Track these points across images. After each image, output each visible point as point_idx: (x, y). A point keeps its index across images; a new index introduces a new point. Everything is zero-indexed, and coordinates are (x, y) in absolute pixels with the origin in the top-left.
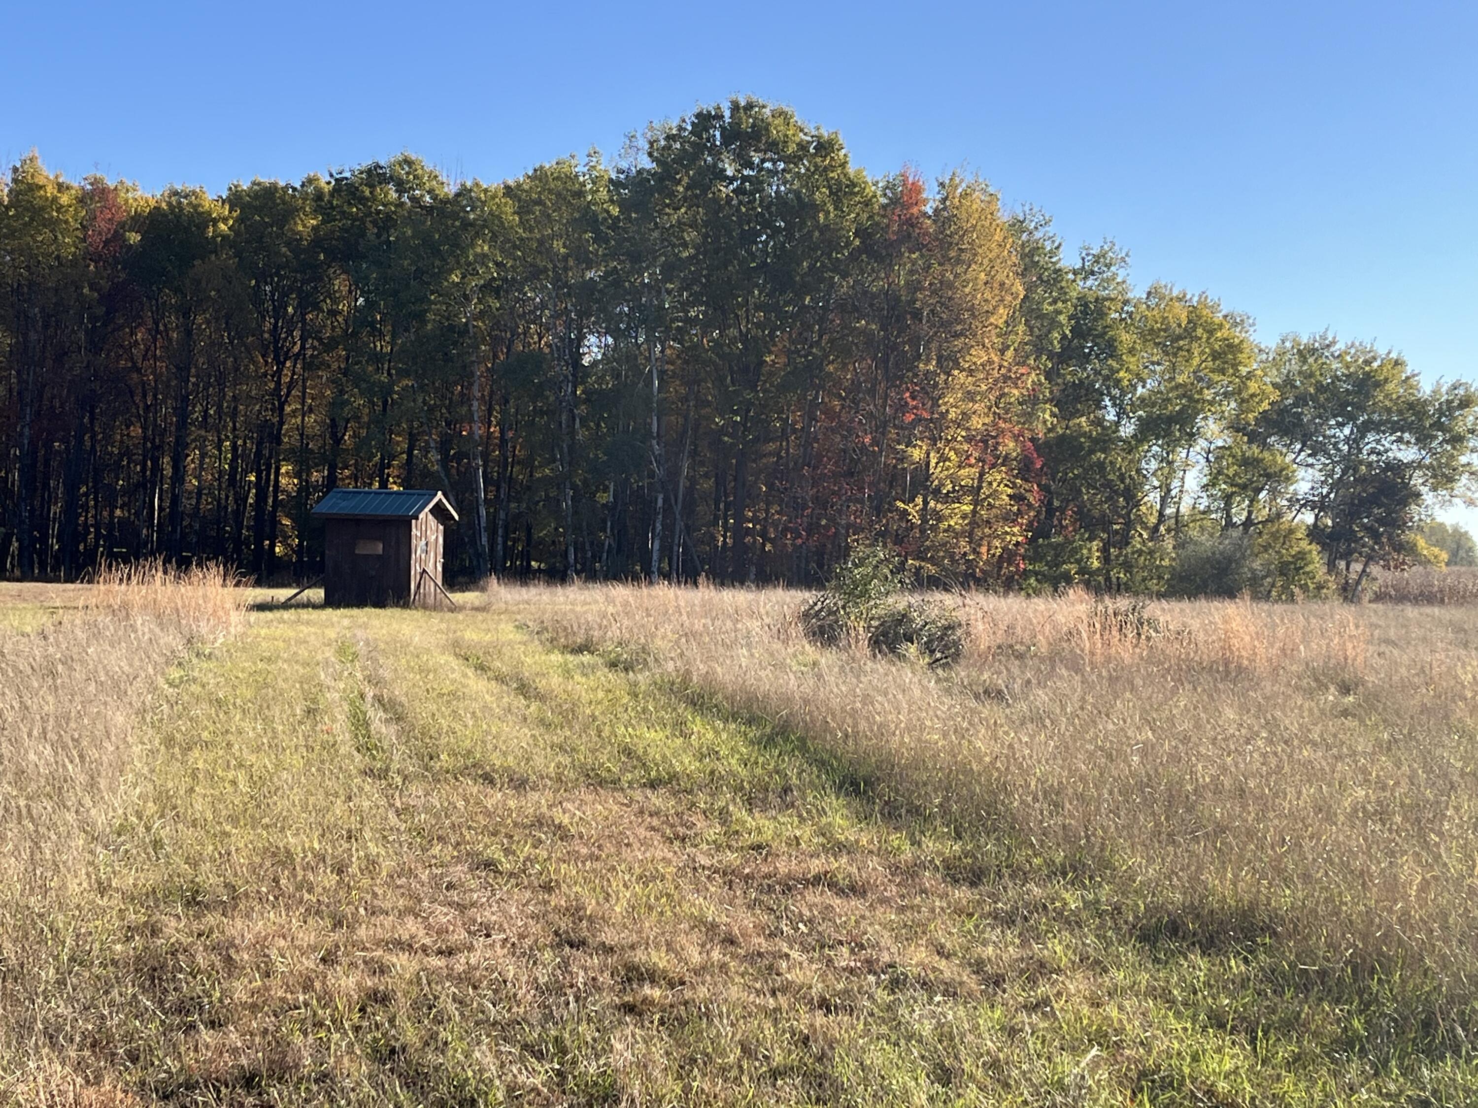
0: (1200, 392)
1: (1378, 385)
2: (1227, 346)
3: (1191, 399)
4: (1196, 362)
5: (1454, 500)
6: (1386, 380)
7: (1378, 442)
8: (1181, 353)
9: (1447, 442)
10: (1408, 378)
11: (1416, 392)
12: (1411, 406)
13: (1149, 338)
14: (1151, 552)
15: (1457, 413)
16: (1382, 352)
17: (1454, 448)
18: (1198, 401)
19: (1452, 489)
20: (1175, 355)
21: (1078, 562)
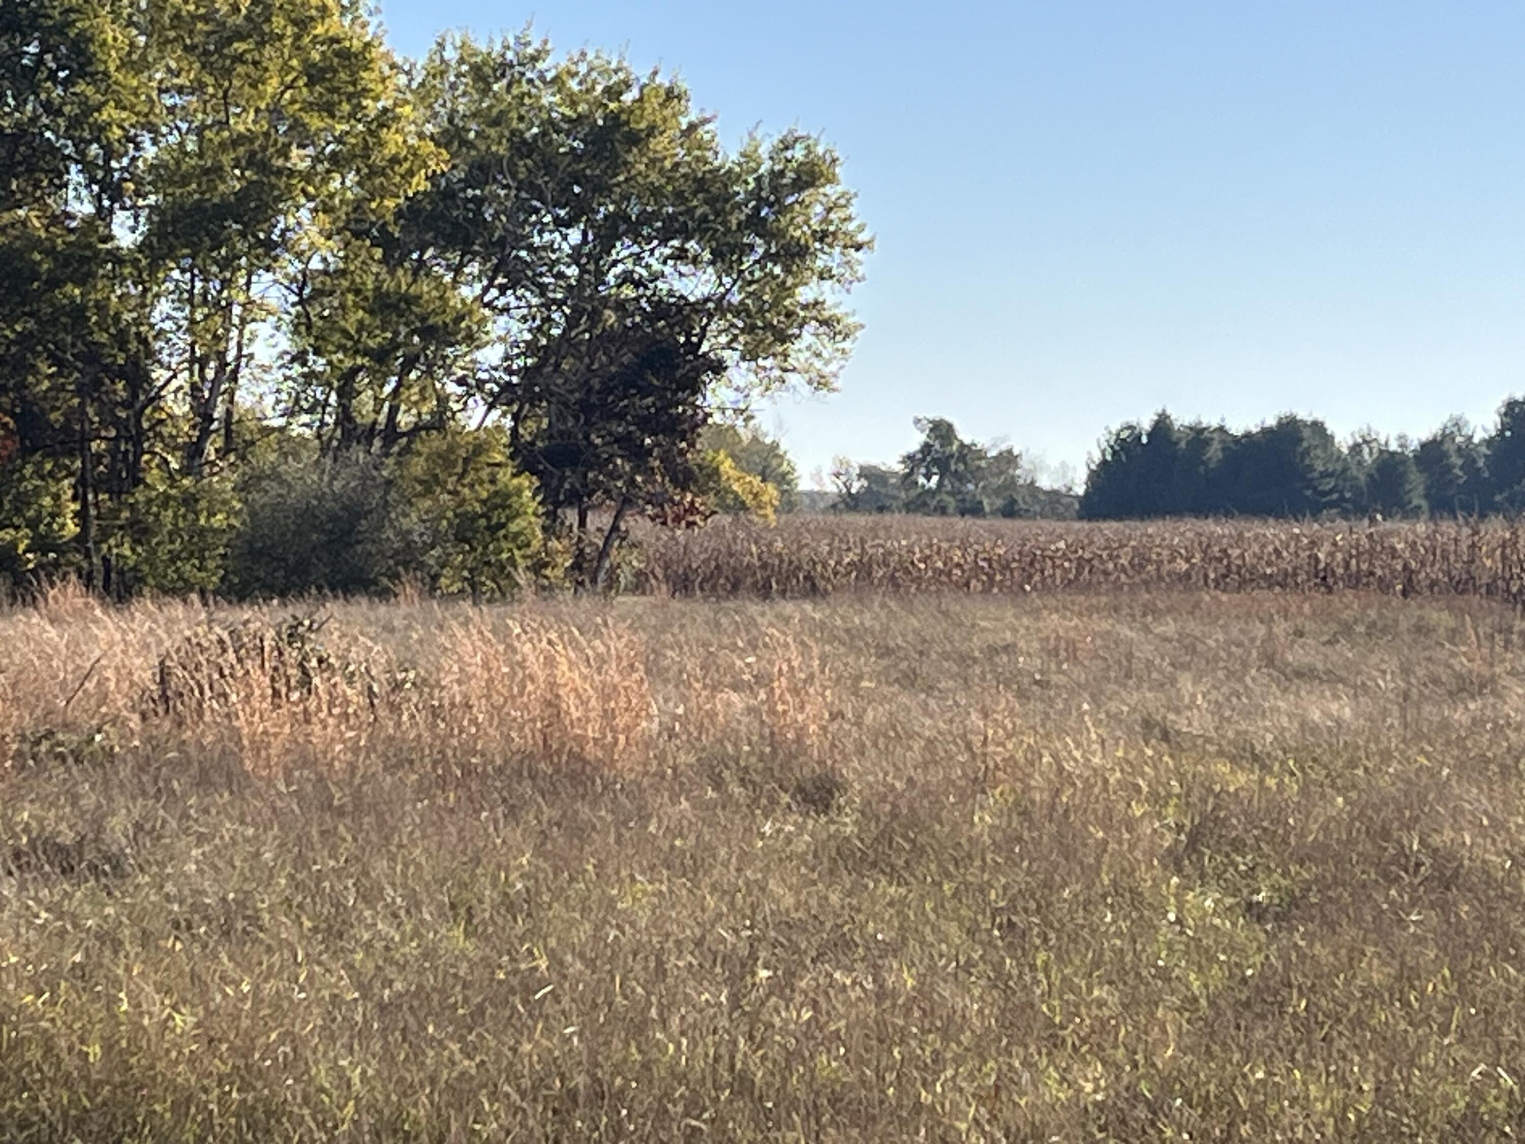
0: (284, 153)
1: (635, 140)
2: (337, 54)
3: (263, 167)
4: (272, 86)
5: (791, 378)
6: (651, 131)
7: (638, 258)
8: (240, 69)
9: (774, 258)
10: (692, 127)
11: (709, 154)
12: (701, 184)
13: (172, 34)
14: (190, 501)
15: (790, 200)
16: (642, 74)
17: (787, 270)
18: (279, 172)
19: (786, 356)
20: (228, 73)
21: (33, 524)
